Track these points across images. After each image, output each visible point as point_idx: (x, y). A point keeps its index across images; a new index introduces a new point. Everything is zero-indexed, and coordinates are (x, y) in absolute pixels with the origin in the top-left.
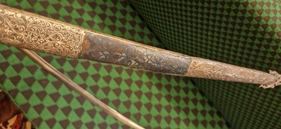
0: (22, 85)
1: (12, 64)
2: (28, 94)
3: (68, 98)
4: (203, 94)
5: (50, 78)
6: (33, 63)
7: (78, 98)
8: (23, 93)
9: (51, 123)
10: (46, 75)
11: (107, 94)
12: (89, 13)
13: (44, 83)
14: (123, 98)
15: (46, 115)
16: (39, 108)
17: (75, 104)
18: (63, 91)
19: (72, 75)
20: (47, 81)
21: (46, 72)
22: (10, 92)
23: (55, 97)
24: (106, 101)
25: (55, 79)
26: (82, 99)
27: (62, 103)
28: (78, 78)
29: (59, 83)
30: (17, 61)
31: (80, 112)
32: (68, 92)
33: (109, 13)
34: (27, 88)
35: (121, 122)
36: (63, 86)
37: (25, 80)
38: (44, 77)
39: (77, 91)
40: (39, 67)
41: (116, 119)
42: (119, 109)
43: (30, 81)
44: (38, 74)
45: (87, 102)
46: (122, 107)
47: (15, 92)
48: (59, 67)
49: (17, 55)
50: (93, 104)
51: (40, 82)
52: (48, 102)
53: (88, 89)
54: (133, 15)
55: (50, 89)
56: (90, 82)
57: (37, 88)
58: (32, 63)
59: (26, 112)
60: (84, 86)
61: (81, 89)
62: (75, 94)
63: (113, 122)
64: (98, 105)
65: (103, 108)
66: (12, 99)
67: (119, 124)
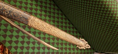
0: (2, 33)
3: (23, 37)
4: (80, 33)
5: (14, 29)
6: (6, 23)
7: (27, 37)
8: (2, 36)
9: (16, 48)
10: (13, 28)
11: (40, 35)
13: (12, 31)
15: (14, 45)
16: (10, 42)
17: (26, 40)
18: (21, 34)
20: (13, 30)
21: (12, 26)
23: (17, 37)
24: (39, 38)
25: (17, 29)
26: (29, 37)
27: (20, 39)
29: (18, 31)
31: (28, 43)
32: (23, 35)
35: (46, 46)
36: (21, 32)
37: (3, 30)
38: (12, 29)
40: (9, 24)
41: (44, 45)
44: (9, 27)
45: (31, 38)
46: (47, 40)
50: (34, 39)
51: (10, 31)
52: (14, 39)
53: (32, 33)
55: (15, 34)
57: (9, 33)
59: (5, 44)
60: (30, 32)
61: (28, 33)
63: (43, 46)
64: (36, 40)
65: (38, 41)
67: (46, 47)
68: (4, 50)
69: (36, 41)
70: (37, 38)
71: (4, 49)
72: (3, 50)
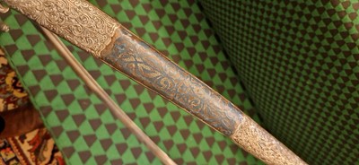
0: (57, 103)
1: (50, 73)
2: (62, 115)
3: (111, 128)
5: (94, 99)
7: (122, 130)
8: (57, 112)
9: (85, 156)
10: (89, 94)
11: (158, 130)
12: (154, 23)
13: (84, 104)
14: (178, 139)
15: (80, 145)
16: (73, 135)
17: (118, 138)
18: (106, 118)
19: (120, 99)
20: (89, 102)
21: (89, 90)
22: (42, 108)
23: (95, 124)
24: (156, 140)
25: (99, 102)
26: (127, 132)
27: (102, 133)
28: (127, 104)
29: (101, 108)
30: (57, 71)
32: (111, 120)
33: (178, 26)
34: (63, 107)
36: (107, 112)
37: (62, 96)
38: (86, 97)
39: (123, 122)
40: (82, 83)
42: (170, 153)
43: (68, 99)
44: (80, 92)
45: (132, 137)
46: (175, 150)
47: (48, 110)
48: (106, 86)
49: (58, 63)
50: (140, 141)
51: (81, 102)
52: (86, 129)
53: (137, 120)
54: (208, 33)
55: (91, 113)
56: (141, 112)
57: (75, 109)
58: (74, 77)
59: (57, 137)
60: (132, 116)
61: (128, 120)
62: (120, 125)
64: (145, 144)
65: (151, 148)
66: (43, 118)
68: (40, 147)
69: (143, 146)
70: (150, 138)
71: (42, 143)
72: (37, 145)
